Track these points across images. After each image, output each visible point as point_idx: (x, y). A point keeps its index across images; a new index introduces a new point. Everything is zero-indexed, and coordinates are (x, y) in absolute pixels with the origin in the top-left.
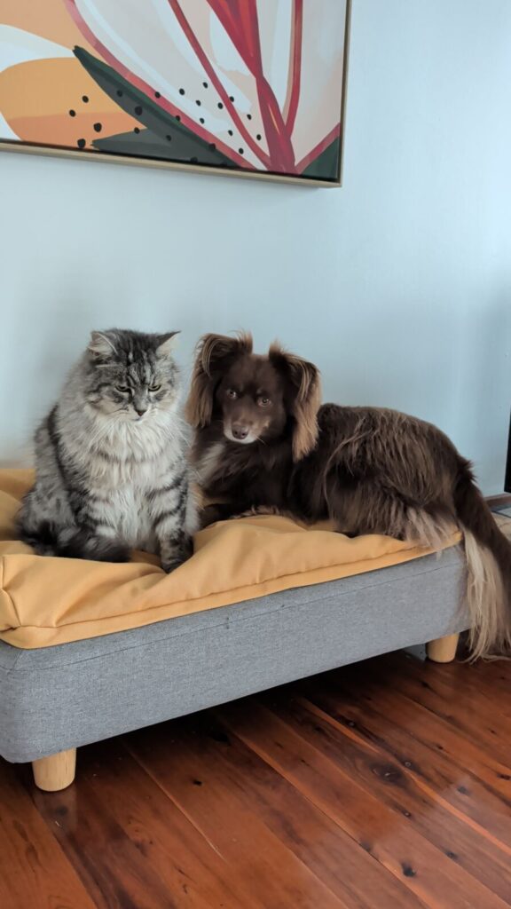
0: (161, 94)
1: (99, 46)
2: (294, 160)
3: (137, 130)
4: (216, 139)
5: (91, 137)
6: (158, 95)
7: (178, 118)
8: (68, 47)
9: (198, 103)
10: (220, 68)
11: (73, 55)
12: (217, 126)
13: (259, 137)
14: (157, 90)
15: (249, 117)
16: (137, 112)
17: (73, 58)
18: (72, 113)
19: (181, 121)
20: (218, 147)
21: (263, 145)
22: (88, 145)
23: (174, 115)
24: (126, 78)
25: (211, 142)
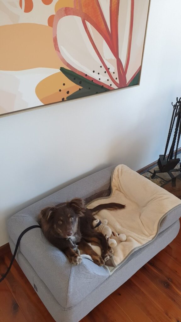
0: (88, 74)
1: (68, 65)
2: (126, 82)
3: (80, 89)
4: (104, 84)
5: (66, 96)
6: (86, 75)
7: (92, 81)
8: (58, 69)
9: (99, 74)
10: (106, 59)
11: (60, 71)
12: (104, 79)
13: (116, 79)
14: (86, 74)
15: (114, 73)
16: (80, 83)
17: (60, 72)
18: (60, 90)
19: (93, 81)
20: (104, 86)
21: (118, 81)
22: (65, 99)
23: (91, 80)
24: (77, 73)
25: (102, 85)
